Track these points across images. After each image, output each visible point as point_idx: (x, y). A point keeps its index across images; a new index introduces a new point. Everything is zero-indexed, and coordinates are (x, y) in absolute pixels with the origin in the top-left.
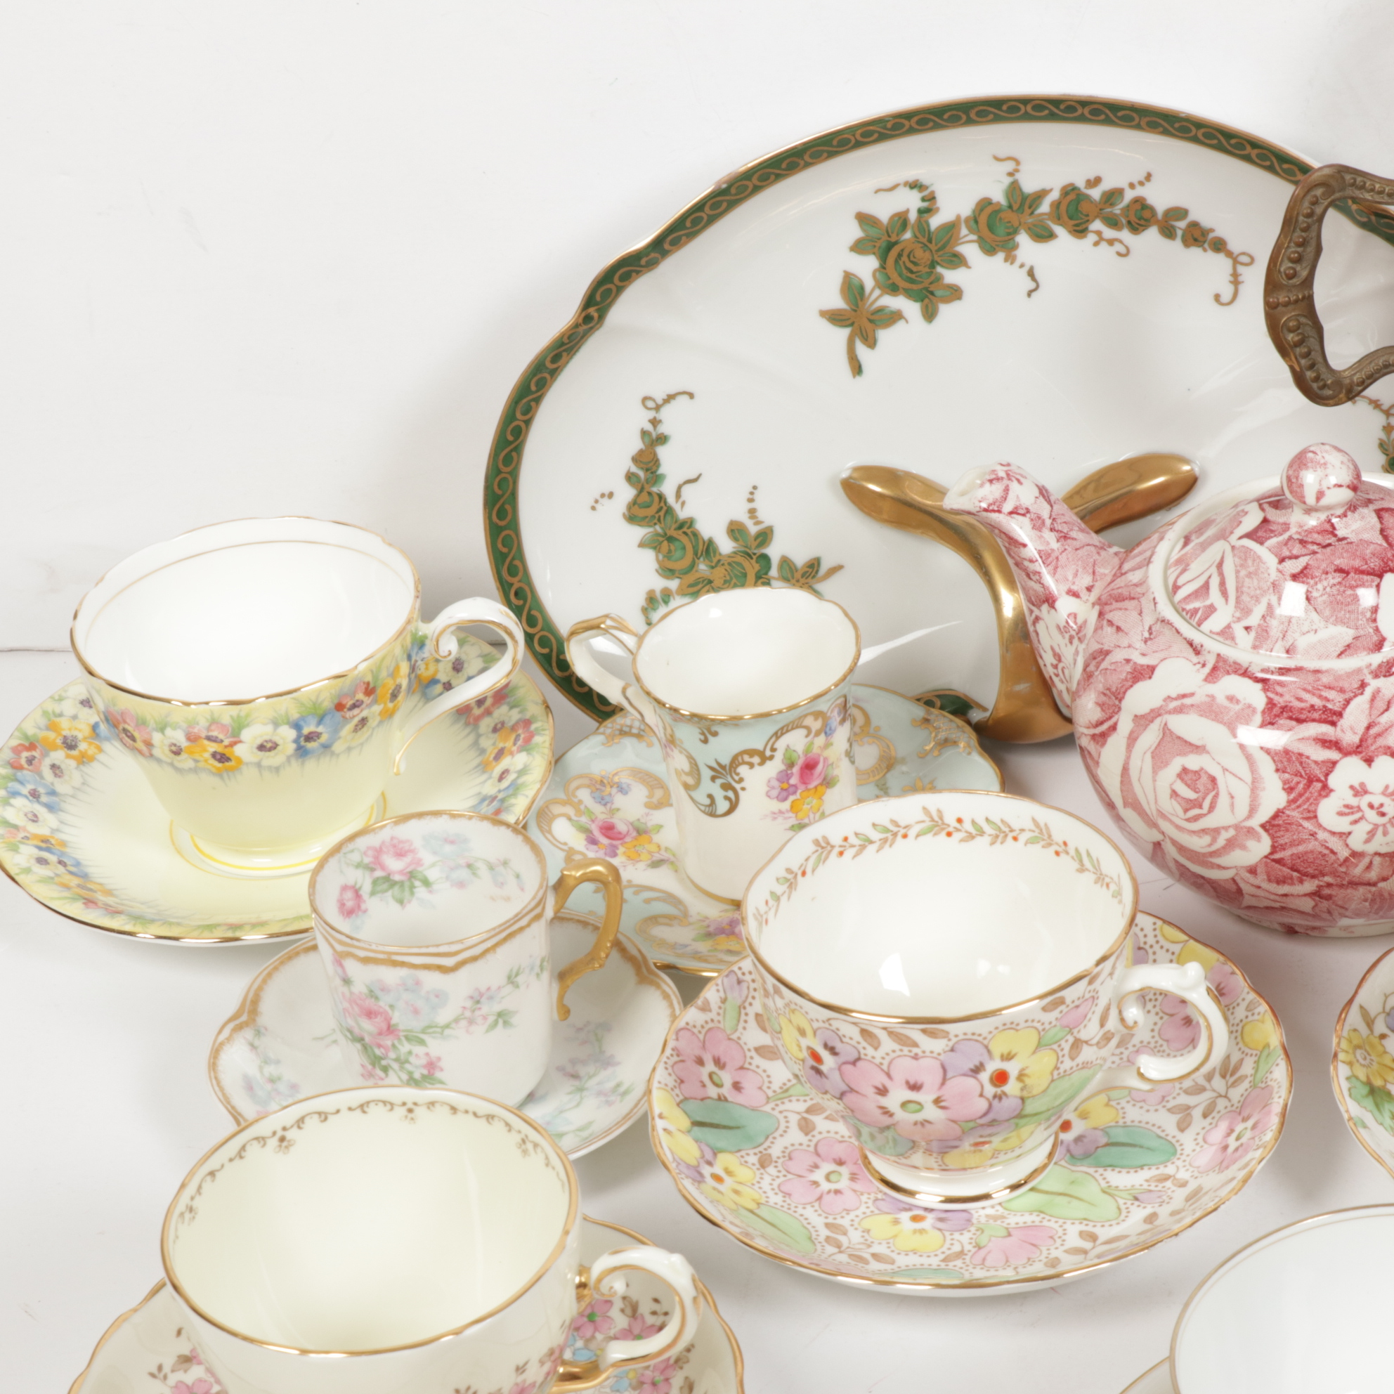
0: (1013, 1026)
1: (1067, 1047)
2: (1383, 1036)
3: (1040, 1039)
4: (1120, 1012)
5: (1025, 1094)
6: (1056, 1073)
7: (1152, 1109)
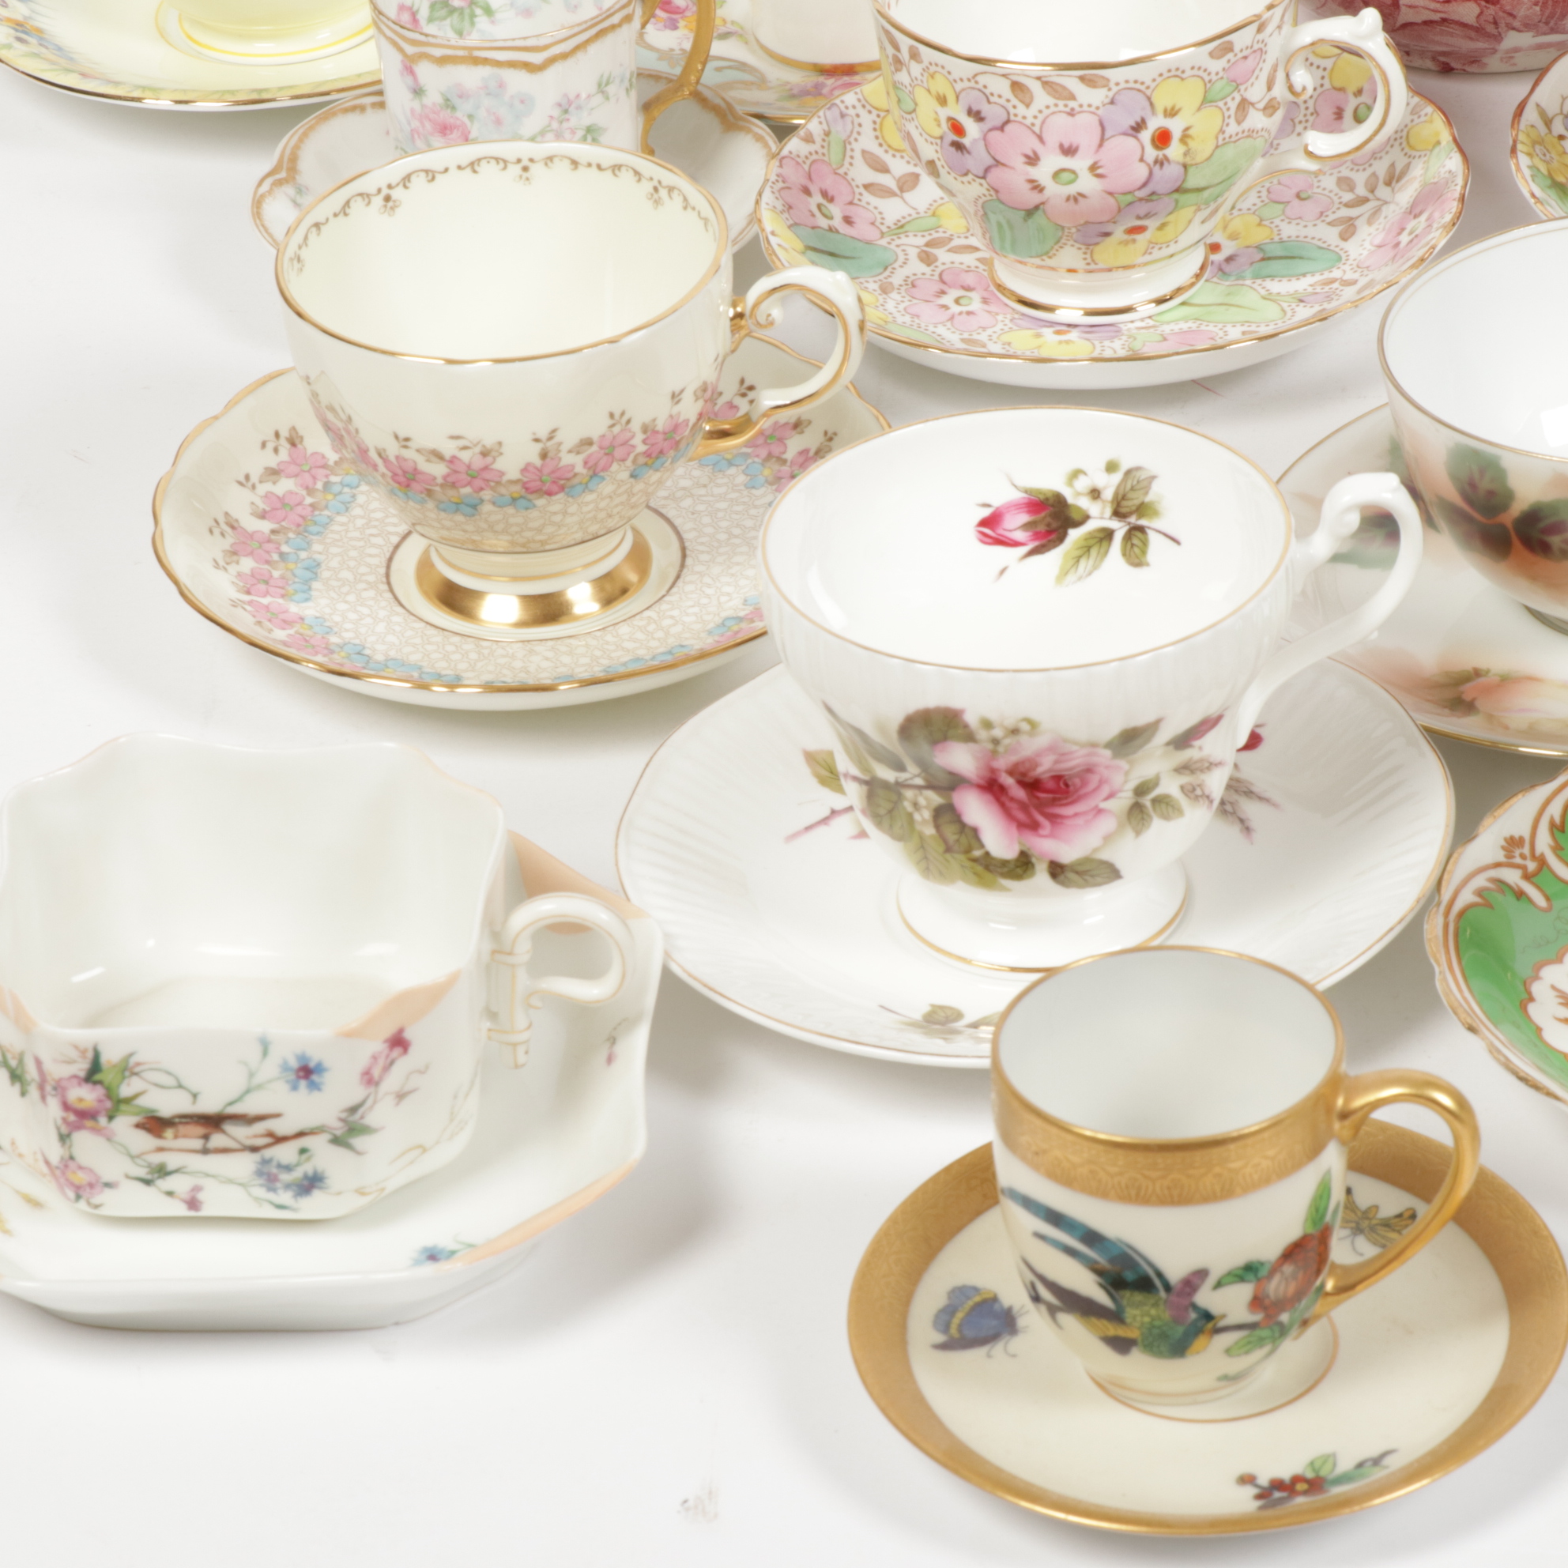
0: (1179, 73)
1: (1233, 105)
2: (1561, 137)
3: (1206, 92)
4: (1288, 75)
5: (1188, 160)
6: (1221, 137)
7: (1310, 224)
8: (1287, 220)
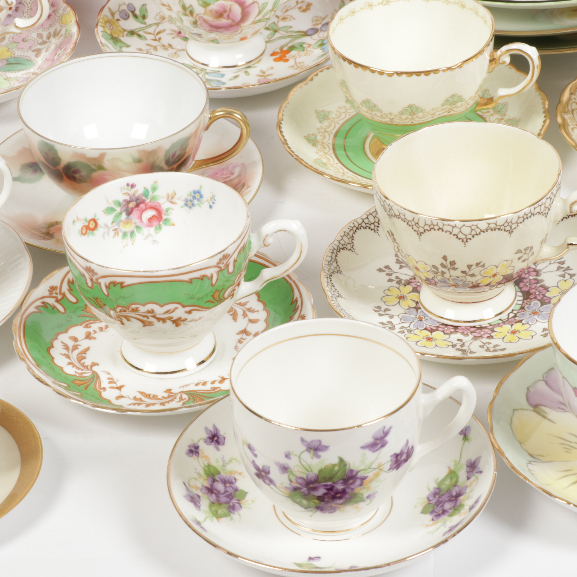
2: (118, 20)
7: (26, 51)
8: (18, 49)
